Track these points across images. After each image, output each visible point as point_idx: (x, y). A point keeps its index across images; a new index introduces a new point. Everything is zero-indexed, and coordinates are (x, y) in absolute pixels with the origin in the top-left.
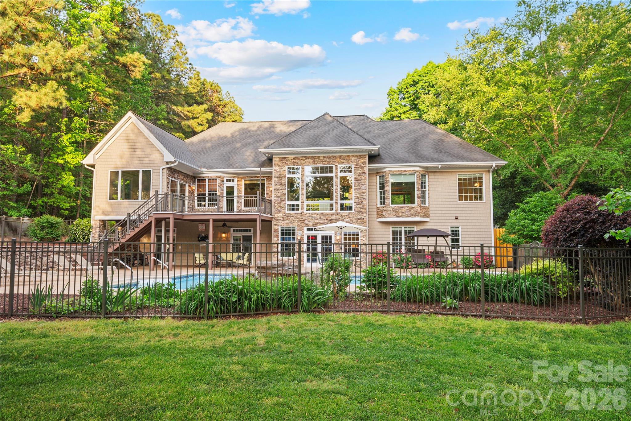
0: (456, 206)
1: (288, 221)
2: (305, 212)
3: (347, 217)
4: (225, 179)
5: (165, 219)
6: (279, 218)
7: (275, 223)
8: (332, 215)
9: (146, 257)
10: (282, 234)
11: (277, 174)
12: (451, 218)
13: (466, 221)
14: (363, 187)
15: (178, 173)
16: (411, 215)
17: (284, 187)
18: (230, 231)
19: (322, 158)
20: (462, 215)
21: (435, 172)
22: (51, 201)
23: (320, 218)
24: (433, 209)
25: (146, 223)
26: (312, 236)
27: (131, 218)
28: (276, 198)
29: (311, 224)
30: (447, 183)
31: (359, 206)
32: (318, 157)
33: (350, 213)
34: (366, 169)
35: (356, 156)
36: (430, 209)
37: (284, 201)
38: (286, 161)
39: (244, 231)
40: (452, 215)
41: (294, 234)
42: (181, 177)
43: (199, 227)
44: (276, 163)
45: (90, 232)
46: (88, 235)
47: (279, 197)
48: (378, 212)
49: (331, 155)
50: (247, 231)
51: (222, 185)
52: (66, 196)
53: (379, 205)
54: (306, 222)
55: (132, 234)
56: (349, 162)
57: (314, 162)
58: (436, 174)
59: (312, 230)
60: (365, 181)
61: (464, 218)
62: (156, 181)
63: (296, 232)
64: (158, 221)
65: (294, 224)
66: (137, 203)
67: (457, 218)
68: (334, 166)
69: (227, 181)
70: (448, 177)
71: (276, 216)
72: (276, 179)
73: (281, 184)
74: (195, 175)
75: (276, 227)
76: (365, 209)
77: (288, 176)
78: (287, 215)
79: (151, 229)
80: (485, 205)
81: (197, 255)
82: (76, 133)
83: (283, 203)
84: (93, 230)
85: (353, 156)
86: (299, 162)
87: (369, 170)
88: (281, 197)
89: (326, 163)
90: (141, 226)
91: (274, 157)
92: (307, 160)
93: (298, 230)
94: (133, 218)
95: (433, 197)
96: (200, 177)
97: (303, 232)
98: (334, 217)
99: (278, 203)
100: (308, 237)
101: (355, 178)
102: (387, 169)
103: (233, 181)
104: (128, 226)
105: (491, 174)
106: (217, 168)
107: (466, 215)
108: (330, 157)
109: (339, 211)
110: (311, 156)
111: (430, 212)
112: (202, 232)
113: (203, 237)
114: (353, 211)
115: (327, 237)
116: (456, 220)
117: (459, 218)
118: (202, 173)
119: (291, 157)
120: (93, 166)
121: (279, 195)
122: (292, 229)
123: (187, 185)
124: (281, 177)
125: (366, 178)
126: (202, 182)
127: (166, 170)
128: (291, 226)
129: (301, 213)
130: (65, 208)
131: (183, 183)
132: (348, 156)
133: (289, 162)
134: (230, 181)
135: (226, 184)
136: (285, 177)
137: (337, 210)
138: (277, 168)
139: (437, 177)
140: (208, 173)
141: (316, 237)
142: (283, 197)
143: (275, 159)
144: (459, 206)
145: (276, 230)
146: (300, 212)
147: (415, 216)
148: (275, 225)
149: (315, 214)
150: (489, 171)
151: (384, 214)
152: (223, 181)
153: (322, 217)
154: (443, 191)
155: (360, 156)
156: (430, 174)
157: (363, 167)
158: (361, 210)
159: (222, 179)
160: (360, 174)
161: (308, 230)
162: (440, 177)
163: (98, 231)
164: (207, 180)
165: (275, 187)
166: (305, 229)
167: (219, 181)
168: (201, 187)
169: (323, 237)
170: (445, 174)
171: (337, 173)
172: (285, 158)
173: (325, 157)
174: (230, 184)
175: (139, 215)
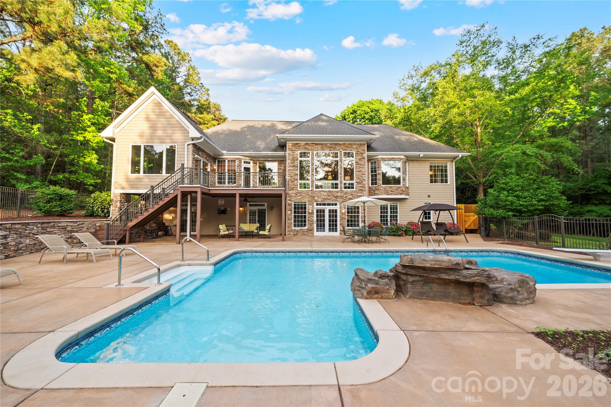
0: (428, 187)
1: (300, 197)
2: (315, 190)
3: (349, 194)
4: (243, 161)
5: (191, 192)
6: (293, 195)
7: (289, 199)
8: (338, 192)
9: (170, 228)
10: (295, 208)
11: (291, 157)
12: (425, 196)
13: (436, 198)
14: (363, 170)
15: (202, 151)
16: (398, 193)
17: (296, 168)
18: (246, 205)
19: (329, 145)
20: (433, 194)
21: (413, 160)
22: (73, 177)
23: (328, 195)
24: (411, 189)
25: (171, 197)
26: (320, 210)
27: (155, 192)
28: (289, 178)
29: (320, 200)
30: (422, 169)
31: (360, 185)
32: (326, 144)
33: (352, 191)
34: (365, 155)
35: (357, 144)
36: (410, 189)
37: (297, 180)
38: (298, 146)
39: (259, 205)
40: (426, 194)
41: (305, 208)
42: (204, 156)
43: (219, 202)
44: (290, 147)
45: (110, 205)
46: (108, 209)
47: (292, 177)
48: (369, 191)
49: (336, 143)
50: (262, 205)
51: (240, 166)
52: (93, 175)
53: (370, 186)
54: (316, 198)
55: (156, 207)
56: (352, 149)
57: (322, 148)
58: (414, 162)
59: (320, 205)
60: (364, 165)
61: (434, 196)
62: (181, 156)
63: (307, 206)
64: (184, 195)
65: (306, 200)
66: (160, 177)
67: (429, 196)
68: (339, 152)
69: (245, 162)
70: (423, 164)
71: (290, 192)
72: (290, 161)
73: (294, 166)
74: (215, 157)
75: (290, 202)
76: (365, 187)
77: (300, 159)
78: (300, 192)
79: (177, 202)
80: (449, 187)
81: (221, 227)
82: (98, 115)
83: (296, 181)
84: (113, 203)
85: (355, 144)
86: (309, 148)
87: (368, 156)
88: (294, 177)
89: (332, 149)
90: (166, 200)
91: (287, 142)
92: (317, 146)
93: (309, 205)
94: (157, 191)
95: (411, 180)
96: (220, 158)
97: (313, 206)
98: (339, 194)
99: (292, 182)
100: (317, 211)
101: (356, 162)
102: (379, 157)
103: (249, 163)
104: (151, 199)
105: (454, 163)
106: (235, 151)
107: (436, 194)
108: (336, 144)
109: (343, 189)
110: (320, 143)
111: (410, 192)
112: (221, 206)
113: (222, 210)
114: (354, 189)
115: (333, 210)
116: (429, 198)
117: (431, 196)
118: (223, 155)
119: (303, 143)
120: (113, 140)
121: (293, 175)
122: (303, 204)
123: (209, 164)
124: (294, 159)
125: (365, 162)
126: (221, 163)
127: (191, 146)
128: (303, 201)
129: (312, 190)
130: (89, 183)
131: (206, 161)
132: (350, 144)
133: (301, 148)
134: (247, 163)
135: (244, 165)
136: (297, 160)
137: (341, 188)
138: (290, 152)
139: (415, 164)
140: (227, 155)
141: (324, 211)
142: (296, 177)
143: (289, 145)
144: (431, 187)
145: (290, 205)
146: (310, 189)
147: (401, 194)
148: (289, 200)
149: (323, 191)
150: (452, 161)
151: (376, 192)
152: (241, 163)
153: (329, 194)
154: (419, 176)
155: (361, 144)
156: (410, 162)
157: (363, 153)
158: (361, 188)
159: (240, 160)
160: (360, 159)
161: (317, 205)
162: (417, 164)
163: (118, 204)
164: (227, 161)
165: (289, 168)
166: (315, 204)
167: (237, 162)
168: (221, 167)
169: (330, 210)
170: (420, 162)
171: (341, 157)
172: (297, 144)
173: (331, 144)
174: (247, 166)
175: (164, 189)
